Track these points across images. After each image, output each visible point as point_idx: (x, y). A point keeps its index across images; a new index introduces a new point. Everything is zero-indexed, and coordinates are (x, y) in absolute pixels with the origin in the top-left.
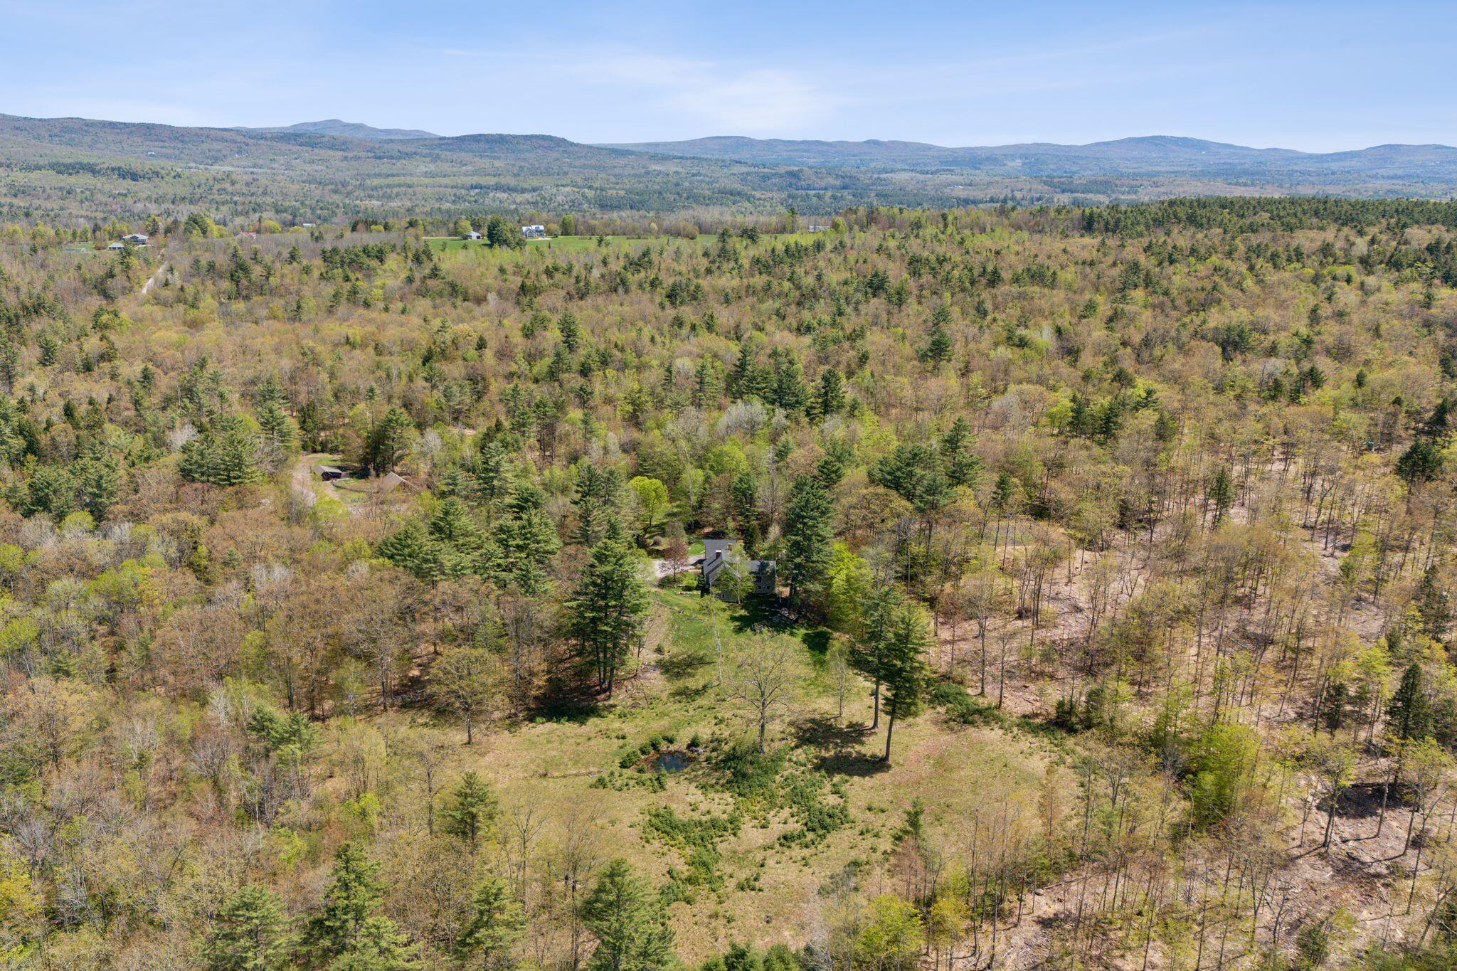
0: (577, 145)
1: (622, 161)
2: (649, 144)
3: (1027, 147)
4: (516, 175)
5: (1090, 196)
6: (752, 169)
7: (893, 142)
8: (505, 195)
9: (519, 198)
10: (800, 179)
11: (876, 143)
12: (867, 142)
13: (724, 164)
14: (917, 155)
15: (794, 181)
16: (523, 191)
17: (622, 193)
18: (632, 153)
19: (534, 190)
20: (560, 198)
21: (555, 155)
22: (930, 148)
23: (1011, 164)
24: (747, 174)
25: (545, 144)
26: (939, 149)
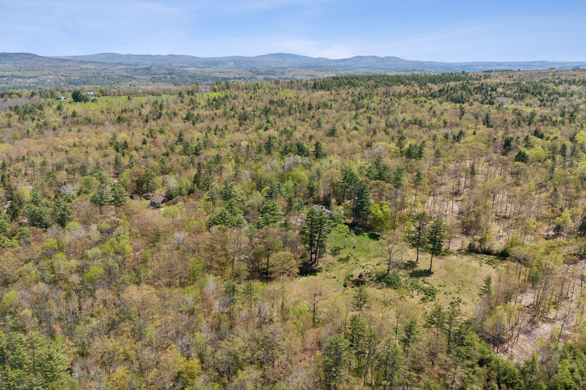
0: (42, 57)
1: (67, 64)
2: (73, 56)
3: (233, 57)
4: (19, 71)
5: (269, 76)
6: (127, 67)
7: (180, 55)
8: (21, 80)
9: (29, 81)
10: (150, 70)
11: (173, 55)
12: (170, 55)
13: (114, 65)
14: (192, 61)
15: (148, 71)
16: (30, 78)
17: (78, 78)
18: (70, 60)
19: (35, 77)
20: (49, 81)
21: (33, 62)
22: (195, 58)
23: (229, 64)
24: (127, 69)
25: (27, 57)
26: (199, 58)
